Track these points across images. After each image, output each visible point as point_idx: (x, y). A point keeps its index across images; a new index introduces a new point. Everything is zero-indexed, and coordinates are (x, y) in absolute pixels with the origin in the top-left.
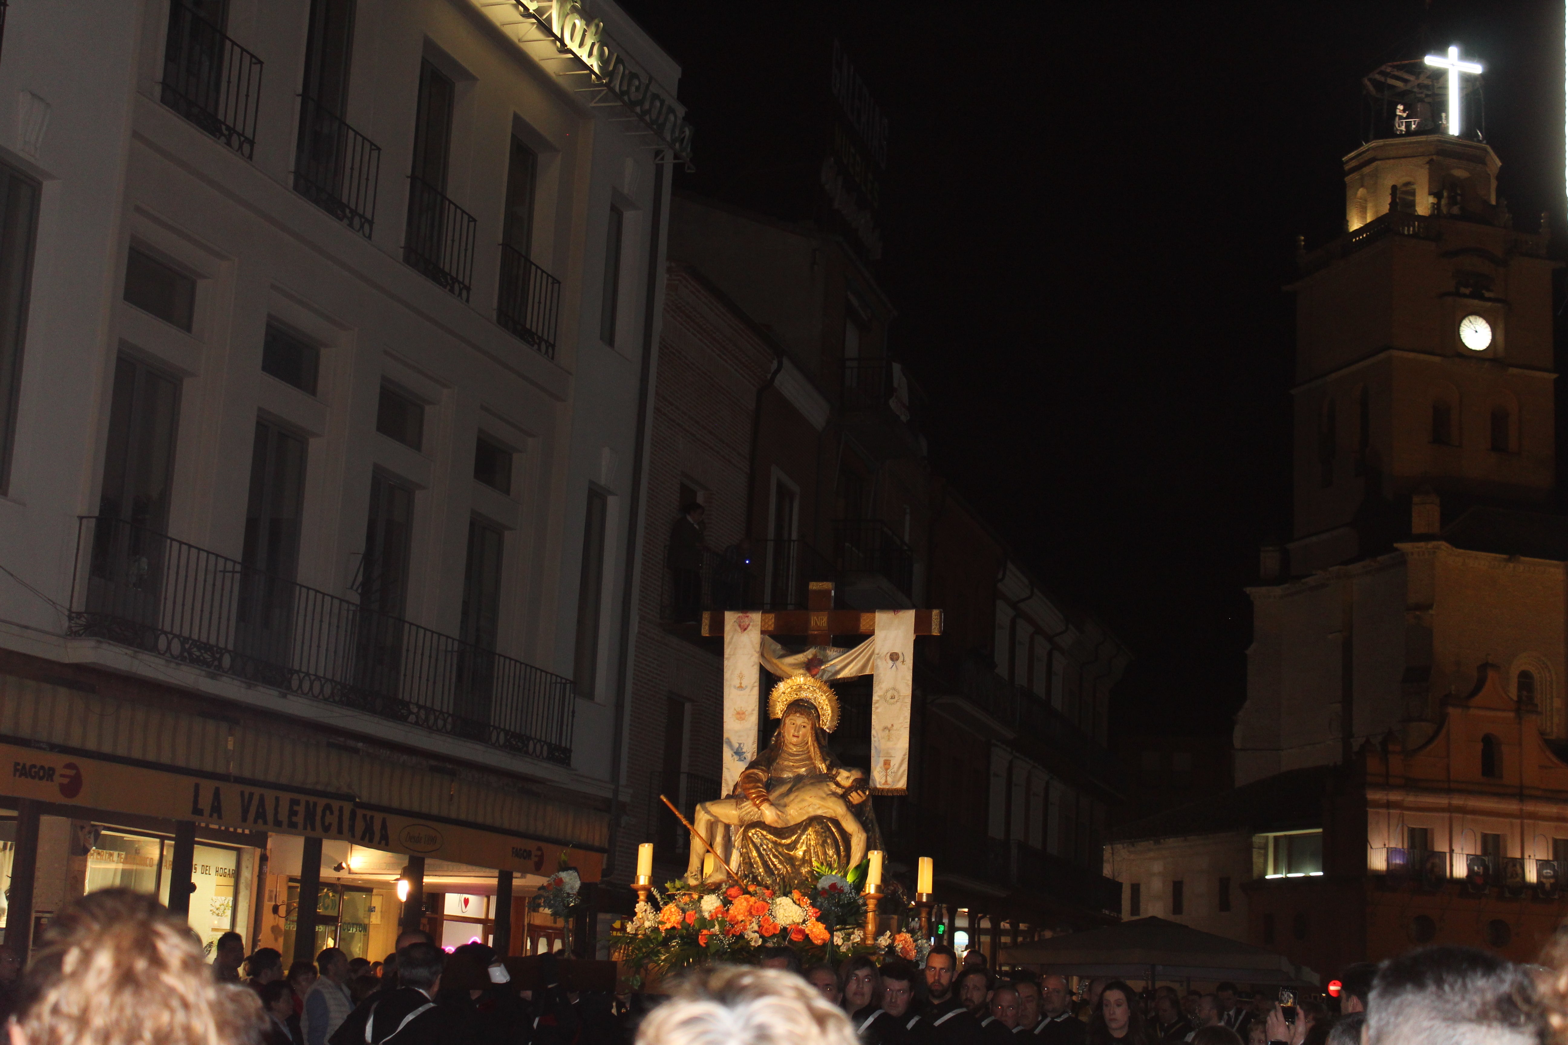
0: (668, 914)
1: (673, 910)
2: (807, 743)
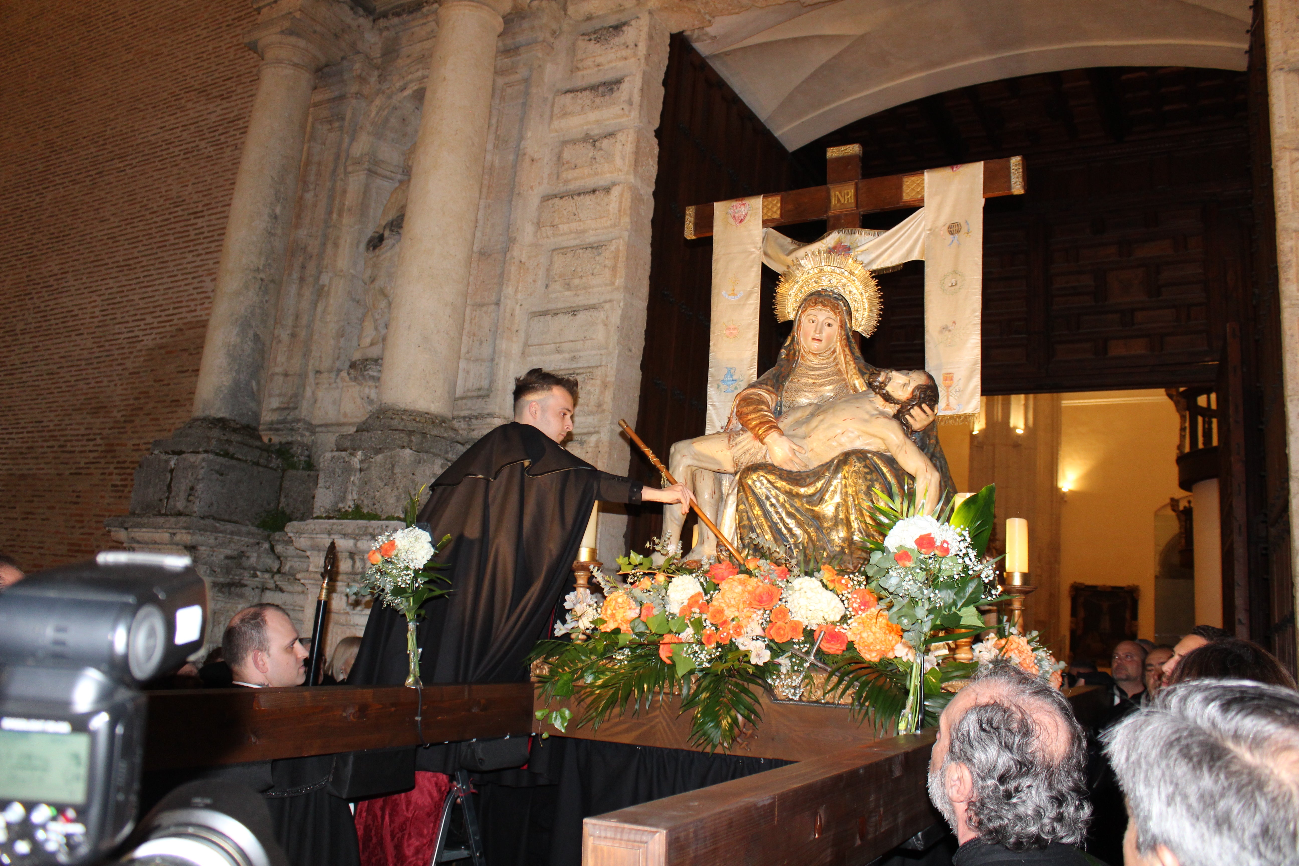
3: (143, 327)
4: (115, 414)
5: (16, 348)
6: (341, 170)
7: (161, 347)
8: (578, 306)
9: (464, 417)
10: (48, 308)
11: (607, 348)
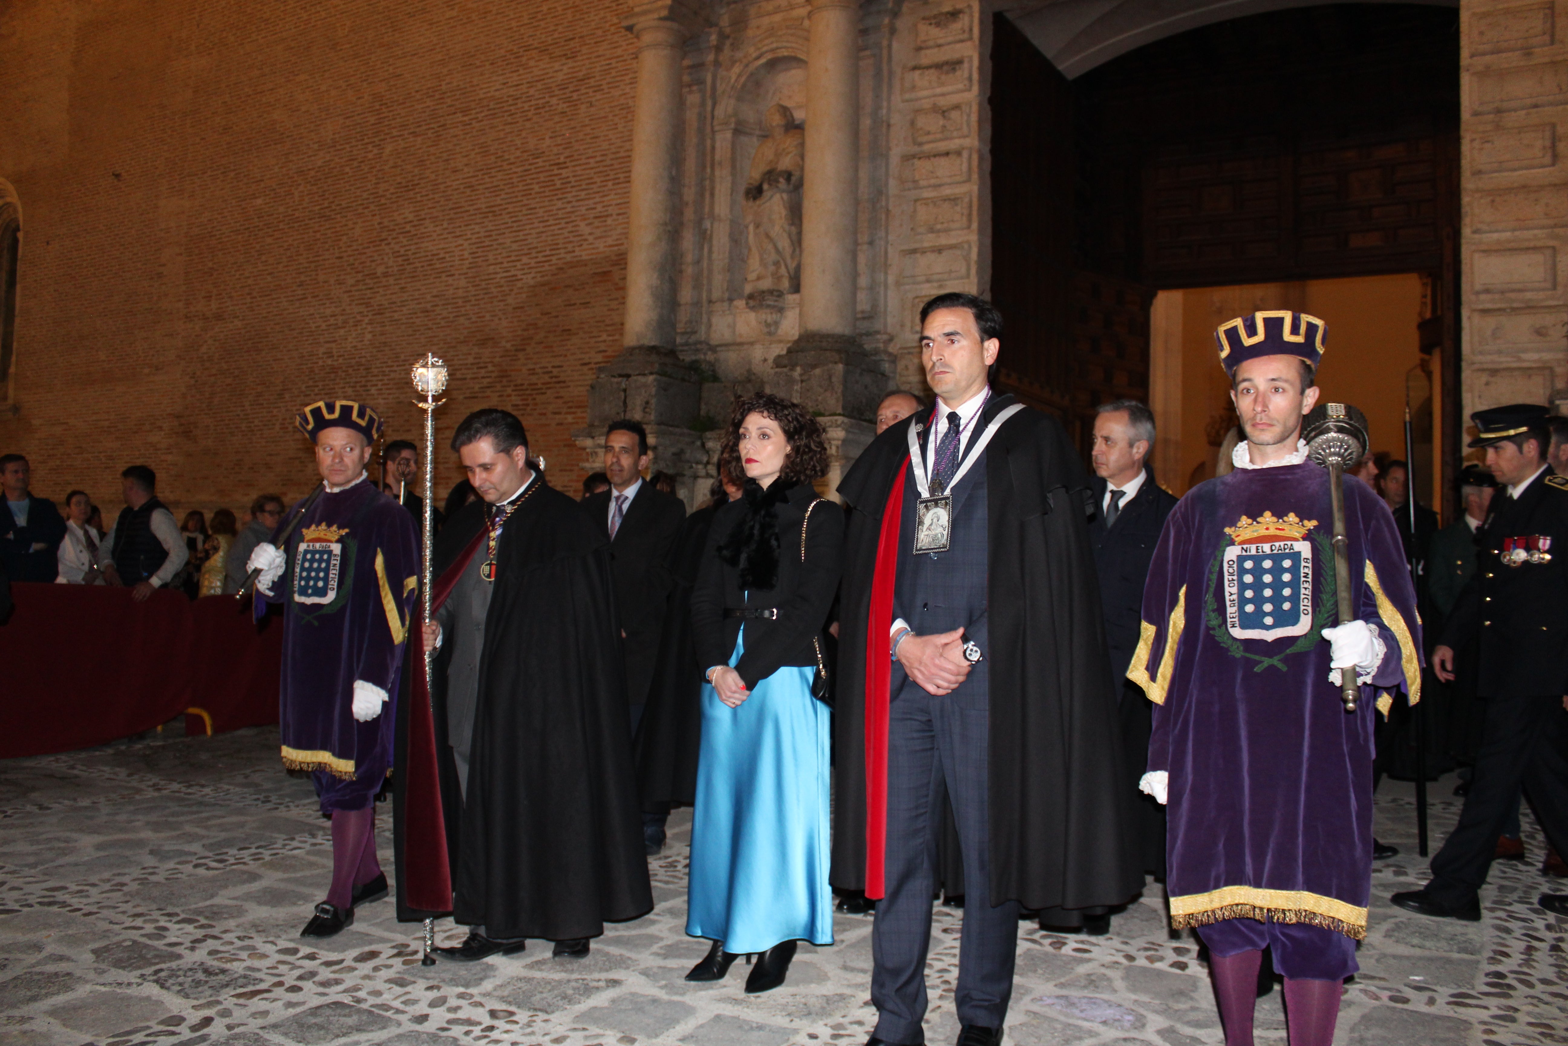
3: (519, 267)
4: (504, 343)
5: (381, 290)
6: (708, 129)
7: (543, 285)
10: (409, 253)
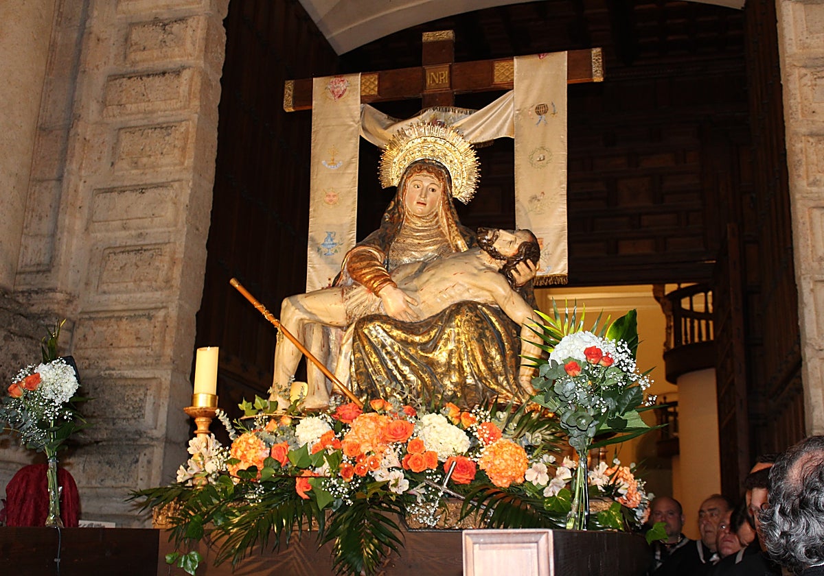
0: (243, 449)
1: (251, 441)
2: (436, 215)
8: (146, 184)
9: (23, 292)
11: (175, 226)
